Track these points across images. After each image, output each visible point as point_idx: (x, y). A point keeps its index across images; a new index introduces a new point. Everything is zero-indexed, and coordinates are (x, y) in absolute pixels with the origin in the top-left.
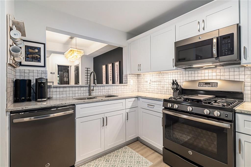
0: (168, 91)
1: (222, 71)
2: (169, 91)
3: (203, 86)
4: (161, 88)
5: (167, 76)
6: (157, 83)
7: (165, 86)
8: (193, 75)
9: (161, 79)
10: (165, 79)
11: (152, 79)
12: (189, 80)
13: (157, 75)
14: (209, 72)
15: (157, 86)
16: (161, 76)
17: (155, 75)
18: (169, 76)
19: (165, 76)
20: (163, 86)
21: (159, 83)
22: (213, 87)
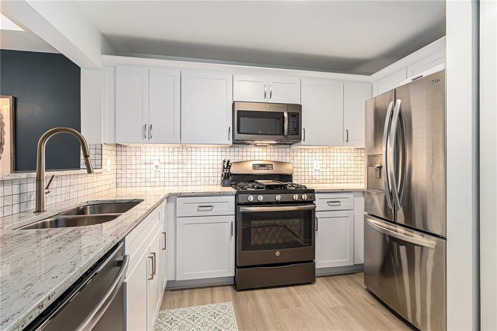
0: (198, 179)
1: (272, 150)
2: (202, 180)
3: (258, 169)
4: (185, 175)
5: (198, 154)
6: (176, 166)
7: (194, 171)
8: (241, 154)
9: (185, 158)
10: (194, 158)
11: (162, 158)
12: (236, 161)
13: (176, 150)
14: (260, 151)
15: (176, 171)
16: (185, 153)
17: (171, 149)
18: (203, 153)
19: (194, 153)
20: (189, 170)
21: (181, 166)
22: (269, 169)
